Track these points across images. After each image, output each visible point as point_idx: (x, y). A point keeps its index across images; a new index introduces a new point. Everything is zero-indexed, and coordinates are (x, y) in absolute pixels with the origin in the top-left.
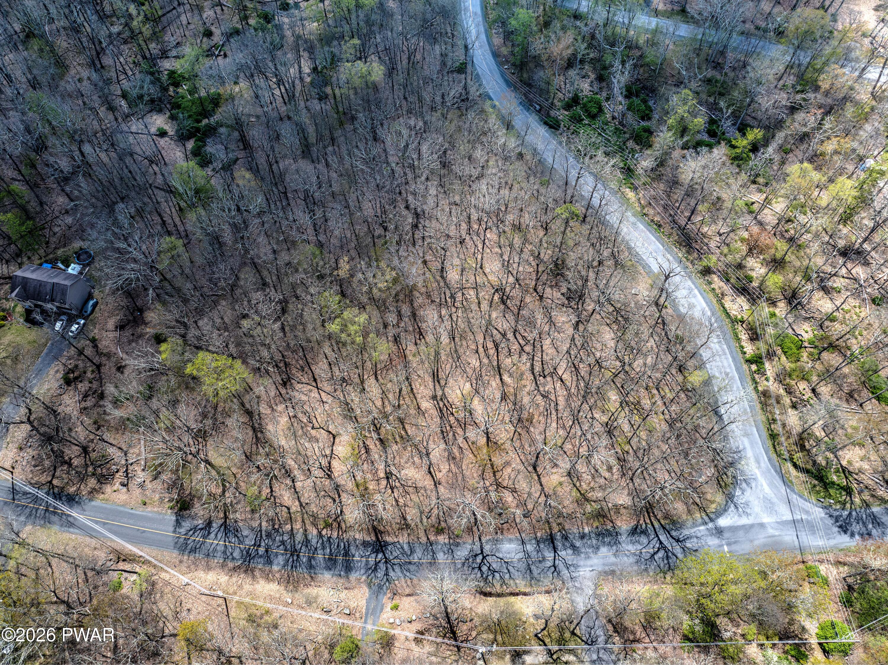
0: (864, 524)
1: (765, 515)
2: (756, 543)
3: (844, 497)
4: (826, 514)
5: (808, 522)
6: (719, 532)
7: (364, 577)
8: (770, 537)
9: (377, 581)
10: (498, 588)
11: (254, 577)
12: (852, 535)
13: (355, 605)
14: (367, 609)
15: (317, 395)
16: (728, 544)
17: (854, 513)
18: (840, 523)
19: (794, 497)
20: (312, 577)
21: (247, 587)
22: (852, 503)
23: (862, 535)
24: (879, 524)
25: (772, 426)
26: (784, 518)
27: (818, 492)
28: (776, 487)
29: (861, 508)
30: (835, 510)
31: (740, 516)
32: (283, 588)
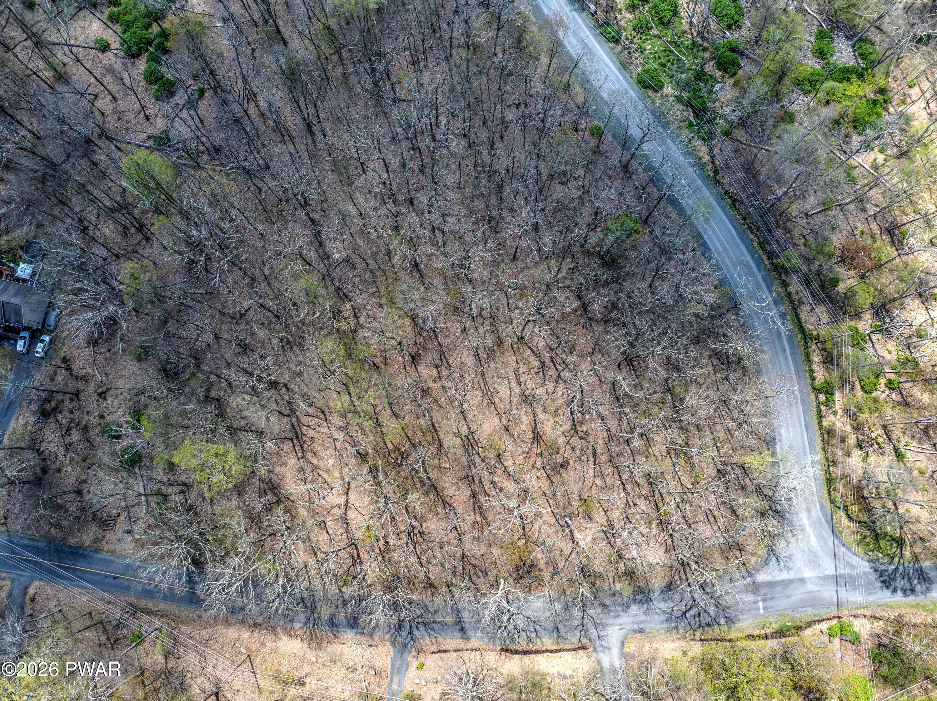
0: (910, 579)
1: (807, 570)
2: (793, 599)
3: (894, 550)
4: (871, 568)
5: (850, 576)
6: (756, 588)
7: (388, 636)
8: (809, 592)
9: (401, 640)
10: (524, 646)
11: (275, 633)
12: (895, 591)
13: (380, 664)
14: (393, 668)
15: (327, 431)
16: (764, 600)
17: (901, 568)
18: (884, 578)
19: (841, 550)
20: (335, 635)
21: (270, 644)
22: (901, 557)
23: (904, 591)
24: (925, 579)
25: (831, 469)
26: (827, 573)
27: (868, 544)
28: (824, 538)
29: (910, 562)
30: (882, 564)
31: (781, 570)
32: (306, 645)
